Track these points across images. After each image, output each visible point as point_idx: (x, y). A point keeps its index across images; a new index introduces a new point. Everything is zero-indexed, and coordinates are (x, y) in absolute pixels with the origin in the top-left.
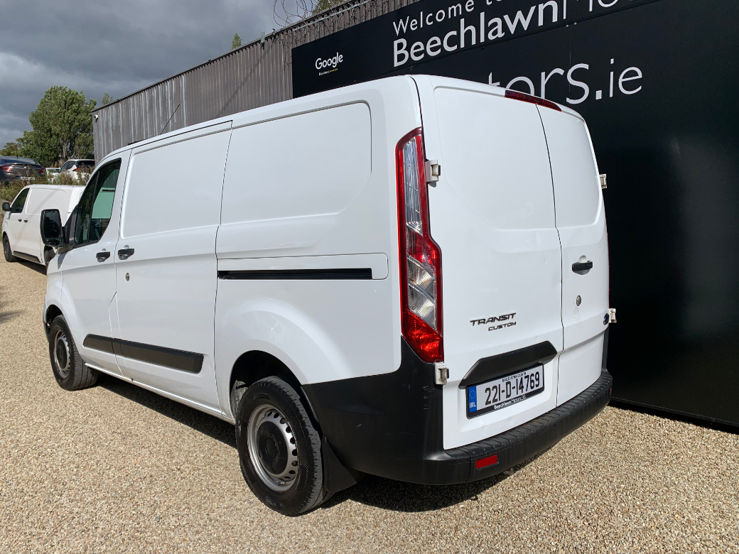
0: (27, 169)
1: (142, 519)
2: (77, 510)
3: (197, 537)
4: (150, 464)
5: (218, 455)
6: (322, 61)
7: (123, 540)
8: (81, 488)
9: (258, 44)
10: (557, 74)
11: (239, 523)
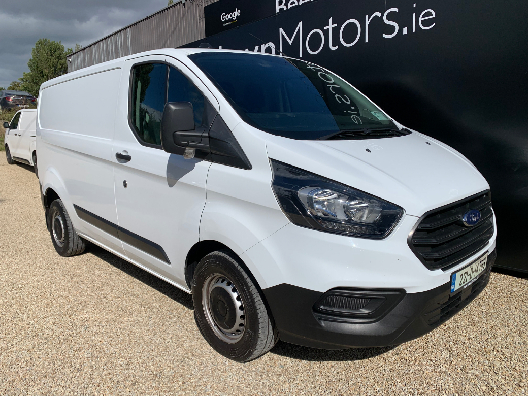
0: (23, 99)
1: (75, 328)
2: (32, 322)
3: (110, 339)
4: (86, 294)
5: (133, 288)
6: (225, 15)
7: (60, 341)
8: (37, 309)
9: (181, 4)
10: (376, 17)
11: (139, 330)
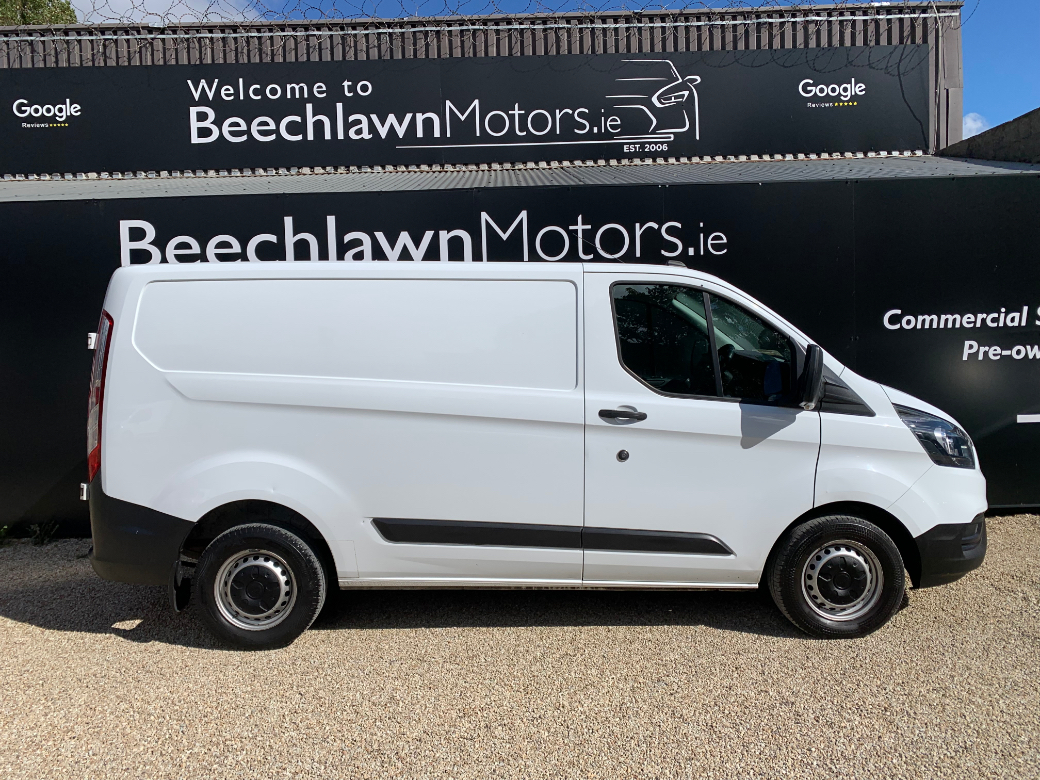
6: (28, 105)
10: (651, 227)
